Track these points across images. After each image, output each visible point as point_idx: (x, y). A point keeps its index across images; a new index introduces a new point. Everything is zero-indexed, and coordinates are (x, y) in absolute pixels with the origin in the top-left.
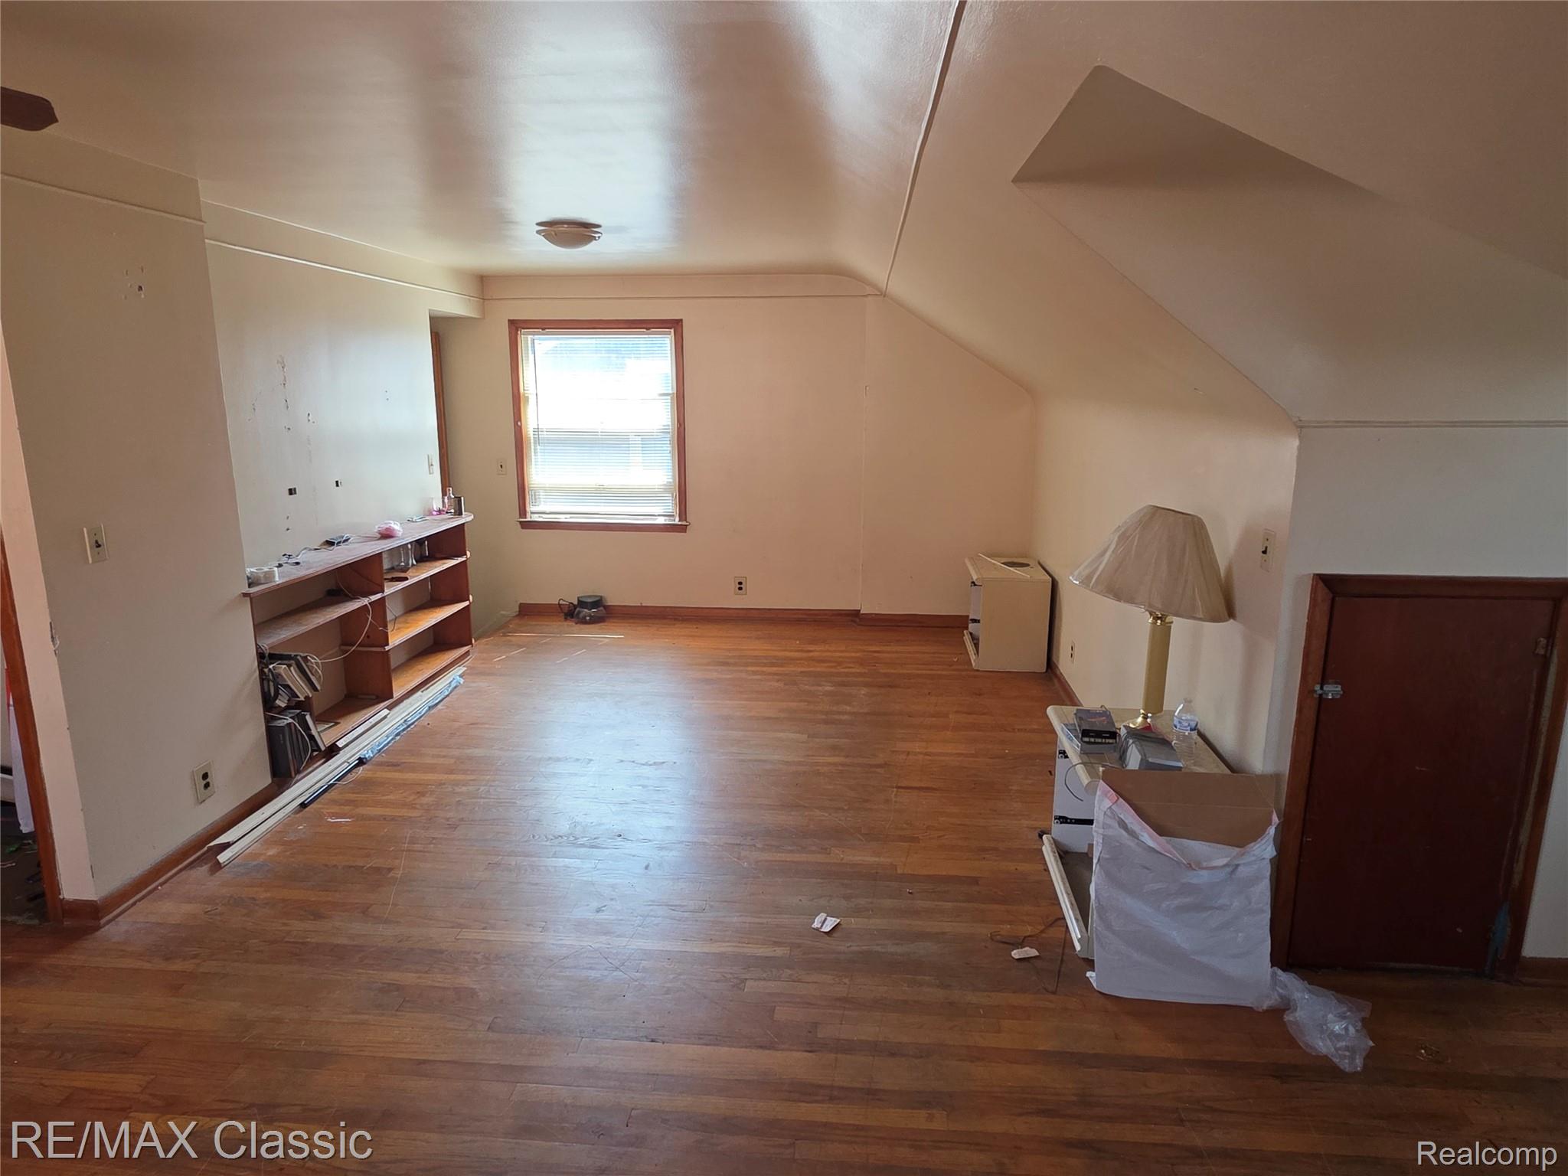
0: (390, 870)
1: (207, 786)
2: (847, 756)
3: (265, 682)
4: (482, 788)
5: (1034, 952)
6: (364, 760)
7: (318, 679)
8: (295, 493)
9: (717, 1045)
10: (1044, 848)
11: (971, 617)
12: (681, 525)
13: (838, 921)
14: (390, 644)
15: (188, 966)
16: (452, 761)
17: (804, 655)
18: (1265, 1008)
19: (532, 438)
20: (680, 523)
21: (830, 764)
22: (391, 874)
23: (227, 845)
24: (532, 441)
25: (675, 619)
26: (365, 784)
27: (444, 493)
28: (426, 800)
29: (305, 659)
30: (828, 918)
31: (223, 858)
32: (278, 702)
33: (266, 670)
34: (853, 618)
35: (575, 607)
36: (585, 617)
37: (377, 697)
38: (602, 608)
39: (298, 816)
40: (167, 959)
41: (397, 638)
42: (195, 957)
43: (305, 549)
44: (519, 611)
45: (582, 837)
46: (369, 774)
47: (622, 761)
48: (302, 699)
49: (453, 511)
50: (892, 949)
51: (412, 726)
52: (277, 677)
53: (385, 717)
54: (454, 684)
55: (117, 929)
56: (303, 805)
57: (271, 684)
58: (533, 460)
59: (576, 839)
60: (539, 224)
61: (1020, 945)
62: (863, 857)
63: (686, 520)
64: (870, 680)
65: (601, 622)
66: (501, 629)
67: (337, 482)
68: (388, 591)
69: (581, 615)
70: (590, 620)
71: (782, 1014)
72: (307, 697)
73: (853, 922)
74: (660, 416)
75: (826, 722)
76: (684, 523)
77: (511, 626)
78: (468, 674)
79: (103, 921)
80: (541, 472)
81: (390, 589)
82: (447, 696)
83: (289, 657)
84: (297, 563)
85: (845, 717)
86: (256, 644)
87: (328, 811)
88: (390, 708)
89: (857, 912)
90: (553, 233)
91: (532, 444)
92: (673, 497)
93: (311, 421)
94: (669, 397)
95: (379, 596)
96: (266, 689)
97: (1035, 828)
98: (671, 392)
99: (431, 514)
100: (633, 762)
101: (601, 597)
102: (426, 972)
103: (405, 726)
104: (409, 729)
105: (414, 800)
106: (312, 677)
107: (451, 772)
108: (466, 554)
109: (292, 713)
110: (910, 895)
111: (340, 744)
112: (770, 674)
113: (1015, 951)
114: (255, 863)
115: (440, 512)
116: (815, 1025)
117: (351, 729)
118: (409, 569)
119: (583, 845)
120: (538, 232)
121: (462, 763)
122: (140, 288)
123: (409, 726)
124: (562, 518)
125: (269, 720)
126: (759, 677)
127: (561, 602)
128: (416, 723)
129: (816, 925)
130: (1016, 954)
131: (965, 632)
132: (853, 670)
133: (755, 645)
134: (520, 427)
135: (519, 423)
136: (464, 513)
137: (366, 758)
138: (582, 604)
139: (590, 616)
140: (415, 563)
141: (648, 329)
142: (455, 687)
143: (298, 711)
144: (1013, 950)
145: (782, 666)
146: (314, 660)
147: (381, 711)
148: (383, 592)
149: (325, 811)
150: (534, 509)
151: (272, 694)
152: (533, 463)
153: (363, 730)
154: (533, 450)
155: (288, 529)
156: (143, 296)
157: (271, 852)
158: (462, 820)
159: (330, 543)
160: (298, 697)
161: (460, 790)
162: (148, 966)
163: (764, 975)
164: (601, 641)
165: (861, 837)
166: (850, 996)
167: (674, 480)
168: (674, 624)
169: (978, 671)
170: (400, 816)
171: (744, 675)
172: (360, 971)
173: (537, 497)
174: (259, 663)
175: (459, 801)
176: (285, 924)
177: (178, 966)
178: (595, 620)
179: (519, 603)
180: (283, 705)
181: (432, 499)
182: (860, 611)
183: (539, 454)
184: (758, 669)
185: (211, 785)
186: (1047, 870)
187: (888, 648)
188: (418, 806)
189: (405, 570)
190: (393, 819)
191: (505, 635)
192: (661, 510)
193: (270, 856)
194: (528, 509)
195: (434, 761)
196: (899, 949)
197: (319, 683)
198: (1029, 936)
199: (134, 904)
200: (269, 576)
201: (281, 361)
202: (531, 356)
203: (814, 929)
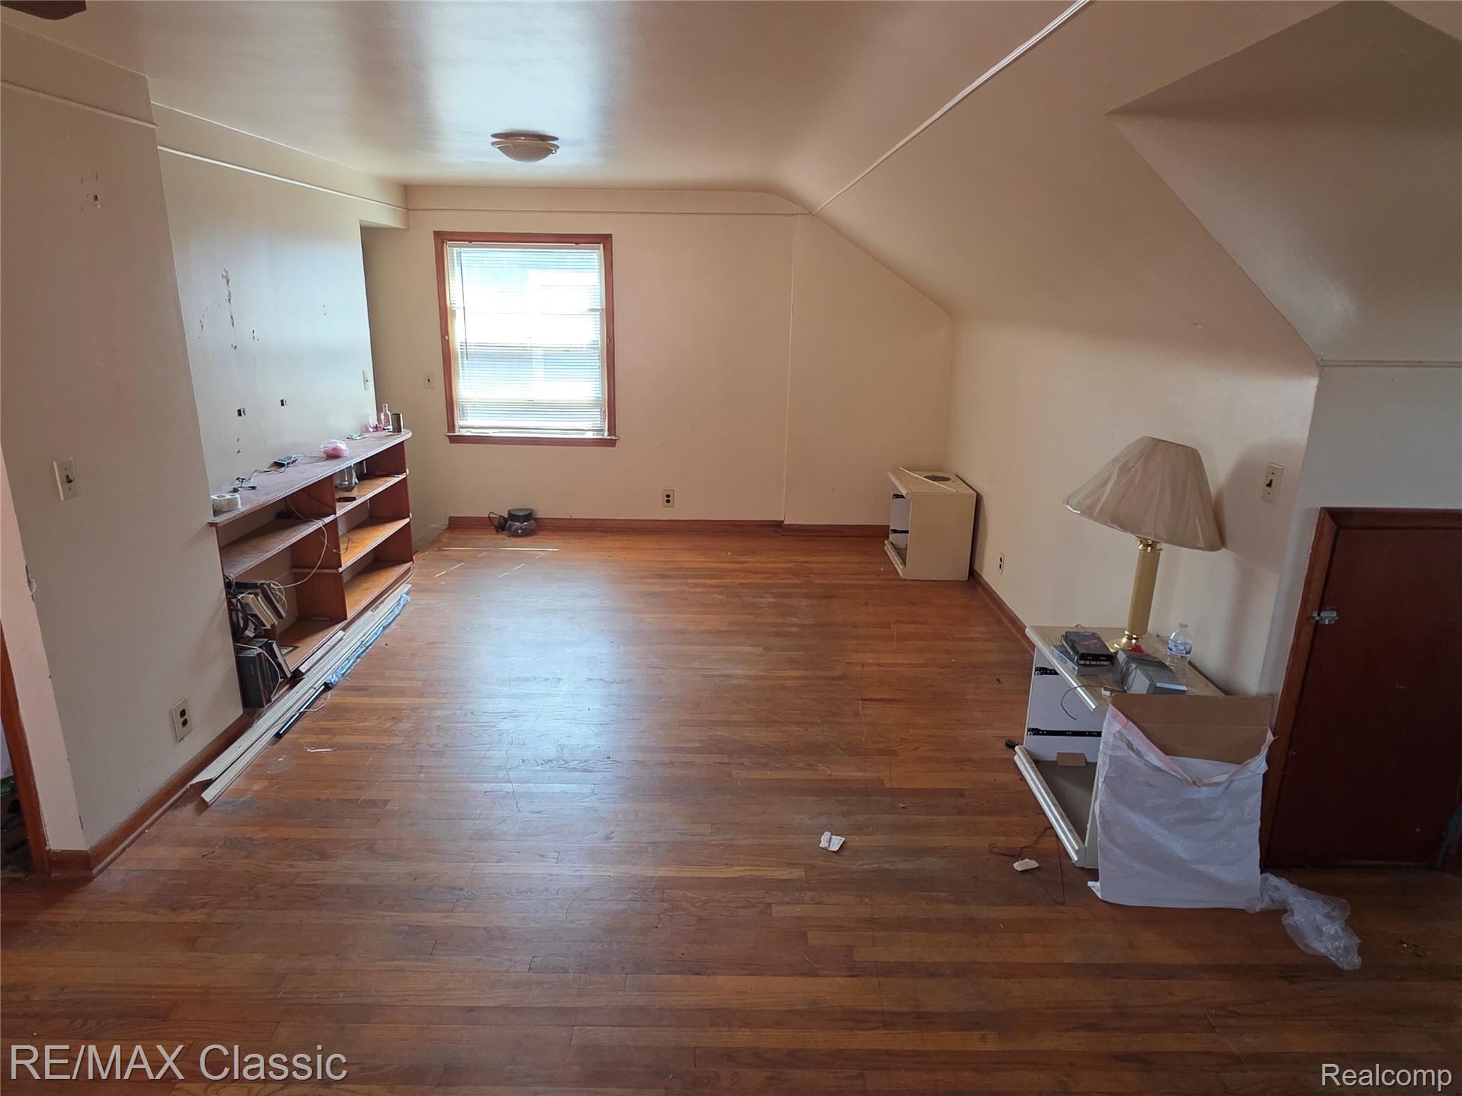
0: (386, 802)
1: (185, 723)
2: (807, 669)
3: (234, 613)
4: (458, 712)
5: (1034, 864)
6: (330, 685)
7: (283, 606)
8: (244, 414)
9: (762, 975)
10: (1016, 758)
11: (891, 528)
12: (611, 439)
13: (844, 839)
14: (343, 565)
15: (199, 916)
16: (420, 684)
17: (739, 566)
18: (1257, 910)
19: (459, 353)
20: (609, 438)
21: (793, 678)
22: (388, 807)
23: (208, 783)
24: (459, 355)
25: (605, 532)
26: (337, 711)
27: (379, 410)
28: (404, 725)
29: (269, 585)
30: (833, 836)
31: (208, 795)
32: (247, 633)
33: (234, 601)
34: (776, 528)
35: (506, 520)
36: (517, 530)
37: (331, 619)
38: (533, 521)
39: (275, 747)
40: (174, 910)
41: (349, 559)
42: (204, 905)
43: (256, 471)
44: (449, 525)
45: (573, 761)
46: (339, 700)
47: (590, 679)
48: (269, 627)
49: (391, 427)
50: (902, 866)
51: (370, 648)
52: (245, 606)
53: (341, 639)
54: (402, 603)
55: (110, 878)
56: (278, 736)
57: (240, 615)
58: (461, 375)
59: (567, 763)
60: (494, 136)
61: (1019, 856)
62: (849, 772)
63: (615, 435)
64: (806, 590)
65: (533, 535)
66: (434, 543)
67: (282, 401)
68: (340, 513)
69: (513, 528)
70: (522, 532)
71: (815, 938)
72: (273, 626)
73: (857, 840)
74: (589, 332)
75: (777, 635)
76: (613, 438)
77: (444, 540)
78: (414, 591)
79: (95, 871)
80: (469, 387)
81: (342, 509)
82: (399, 614)
83: (254, 586)
84: (253, 488)
85: (793, 629)
86: (224, 575)
87: (307, 741)
88: (344, 629)
89: (859, 829)
90: (512, 146)
91: (460, 359)
92: (601, 412)
93: (256, 338)
94: (598, 313)
95: (331, 518)
96: (235, 620)
97: (1001, 737)
98: (599, 307)
99: (367, 431)
100: (602, 680)
101: (531, 509)
102: (451, 911)
103: (364, 648)
104: (368, 651)
105: (391, 726)
106: (278, 605)
107: (421, 695)
108: (405, 472)
109: (261, 642)
110: (902, 810)
111: (303, 669)
112: (711, 586)
113: (1016, 863)
114: (243, 799)
115: (376, 428)
116: (850, 948)
117: (311, 652)
118: (353, 488)
119: (574, 769)
120: (493, 144)
121: (430, 685)
122: (96, 198)
123: (367, 648)
124: (491, 433)
125: (238, 651)
126: (699, 590)
127: (492, 515)
128: (373, 644)
129: (823, 844)
130: (1018, 866)
131: (886, 542)
132: (790, 581)
133: (687, 557)
134: (448, 341)
135: (447, 338)
136: (403, 430)
137: (331, 683)
138: (513, 517)
139: (521, 529)
140: (357, 481)
141: (577, 243)
142: (404, 606)
143: (266, 640)
144: (1015, 862)
145: (719, 578)
146: (277, 587)
147: (336, 633)
148: (335, 513)
149: (302, 741)
150: (462, 423)
151: (242, 625)
152: (461, 377)
153: (323, 653)
154: (460, 365)
155: (239, 452)
156: (99, 206)
157: (256, 788)
158: (446, 745)
159: (279, 465)
160: (265, 626)
161: (436, 715)
162: (153, 918)
163: (787, 899)
164: (538, 555)
165: (841, 752)
166: (875, 916)
167: (603, 394)
168: (605, 537)
169: (905, 580)
170: (382, 745)
171: (685, 588)
172: (381, 913)
173: (465, 411)
174: (227, 593)
175: (438, 726)
176: (292, 866)
177: (186, 916)
178: (527, 533)
179: (448, 516)
180: (252, 635)
181: (368, 415)
182: (783, 521)
183: (466, 368)
184: (698, 581)
185: (189, 722)
186: (1023, 779)
187: (816, 559)
188: (397, 733)
189: (350, 489)
190: (375, 747)
191: (440, 550)
192: (590, 425)
193: (257, 791)
194: (456, 424)
195: (402, 684)
196: (909, 866)
197: (284, 608)
198: (1025, 847)
199: (124, 850)
200: (232, 504)
201: (225, 274)
202: (457, 269)
203: (821, 848)
